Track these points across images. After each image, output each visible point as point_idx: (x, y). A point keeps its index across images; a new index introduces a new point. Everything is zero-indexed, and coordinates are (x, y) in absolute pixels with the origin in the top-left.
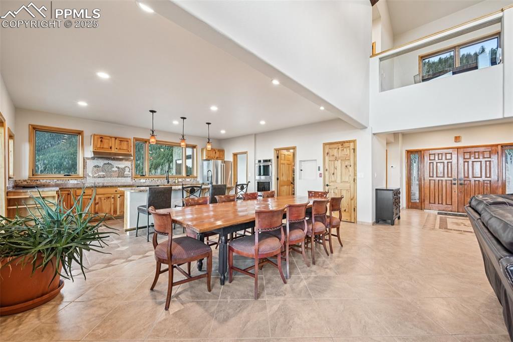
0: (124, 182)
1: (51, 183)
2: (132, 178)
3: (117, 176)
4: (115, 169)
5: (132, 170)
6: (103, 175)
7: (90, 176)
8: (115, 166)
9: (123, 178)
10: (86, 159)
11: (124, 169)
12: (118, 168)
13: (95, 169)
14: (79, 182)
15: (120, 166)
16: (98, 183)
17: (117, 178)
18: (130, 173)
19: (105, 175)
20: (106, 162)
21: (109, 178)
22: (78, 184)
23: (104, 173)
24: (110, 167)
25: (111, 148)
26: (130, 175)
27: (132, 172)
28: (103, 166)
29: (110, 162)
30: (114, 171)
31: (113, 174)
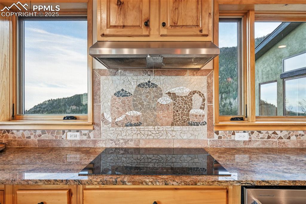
0: (190, 141)
1: (32, 137)
2: (210, 129)
3: (171, 120)
4: (166, 100)
5: (210, 101)
6: (137, 117)
7: (106, 123)
8: (165, 91)
9: (185, 128)
10: (96, 73)
11: (188, 100)
12: (173, 96)
13: (119, 100)
14: (85, 138)
15: (176, 90)
16: (126, 142)
17: (169, 128)
18: (205, 112)
19: (142, 119)
20: (144, 79)
21: (151, 128)
22: (82, 141)
23: (139, 113)
24: (152, 95)
25: (147, 24)
26: (205, 119)
27: (210, 108)
28: (136, 91)
29: (154, 79)
30: (162, 107)
31: (160, 113)
